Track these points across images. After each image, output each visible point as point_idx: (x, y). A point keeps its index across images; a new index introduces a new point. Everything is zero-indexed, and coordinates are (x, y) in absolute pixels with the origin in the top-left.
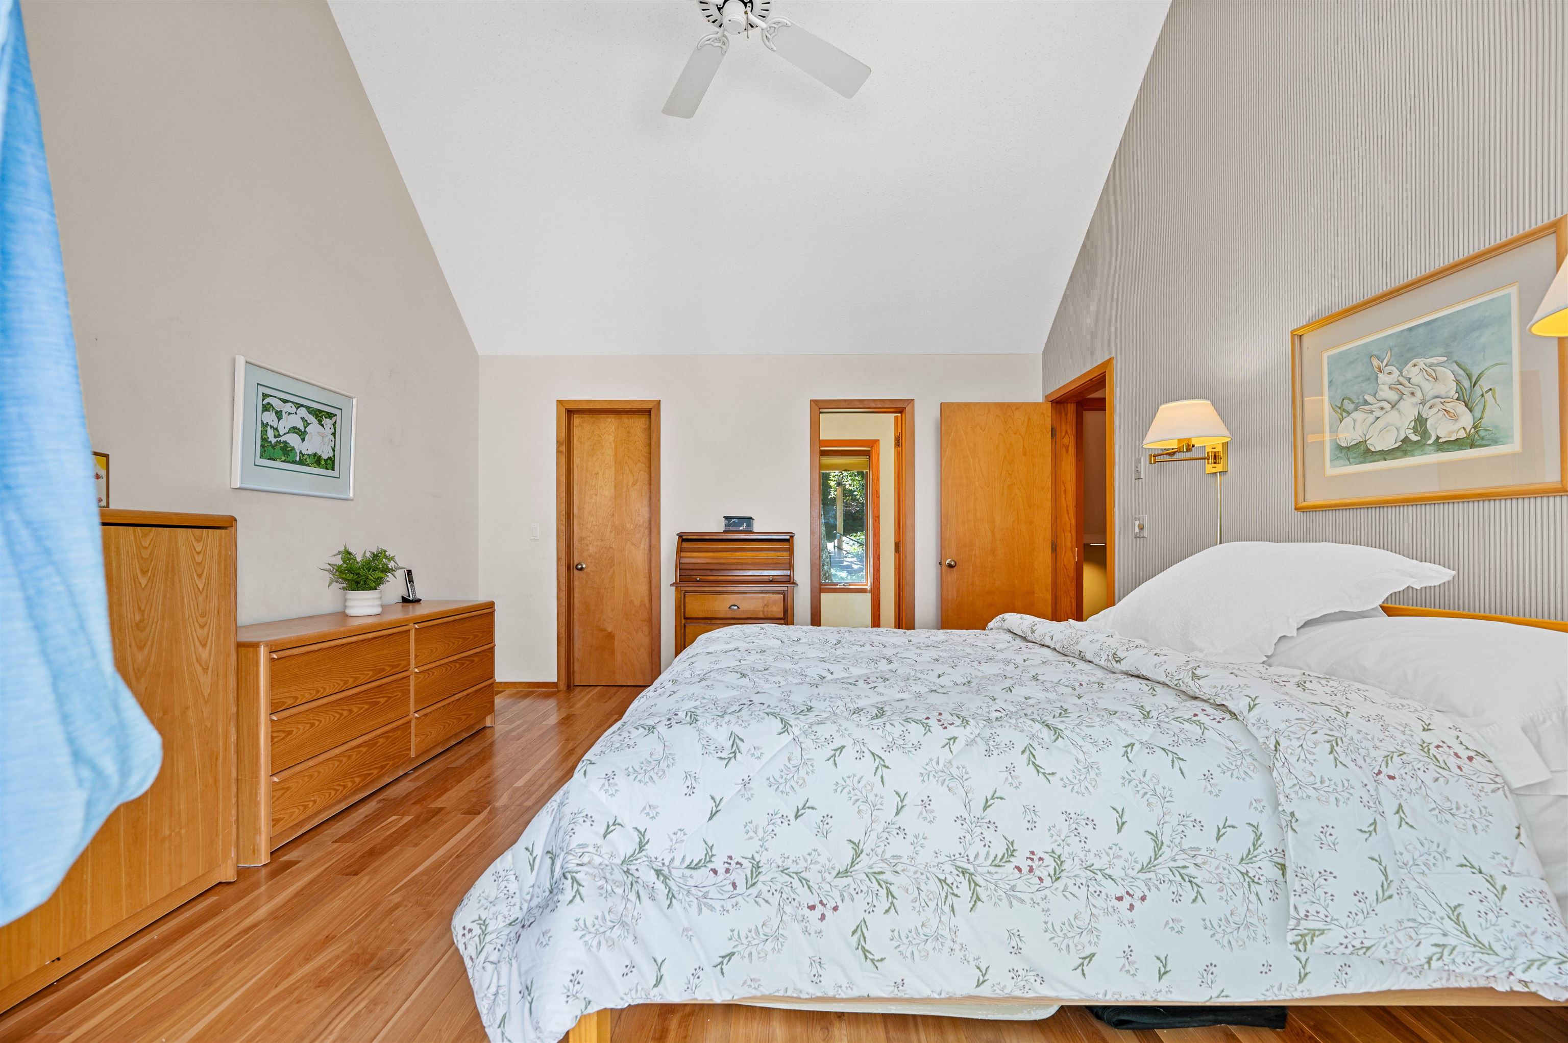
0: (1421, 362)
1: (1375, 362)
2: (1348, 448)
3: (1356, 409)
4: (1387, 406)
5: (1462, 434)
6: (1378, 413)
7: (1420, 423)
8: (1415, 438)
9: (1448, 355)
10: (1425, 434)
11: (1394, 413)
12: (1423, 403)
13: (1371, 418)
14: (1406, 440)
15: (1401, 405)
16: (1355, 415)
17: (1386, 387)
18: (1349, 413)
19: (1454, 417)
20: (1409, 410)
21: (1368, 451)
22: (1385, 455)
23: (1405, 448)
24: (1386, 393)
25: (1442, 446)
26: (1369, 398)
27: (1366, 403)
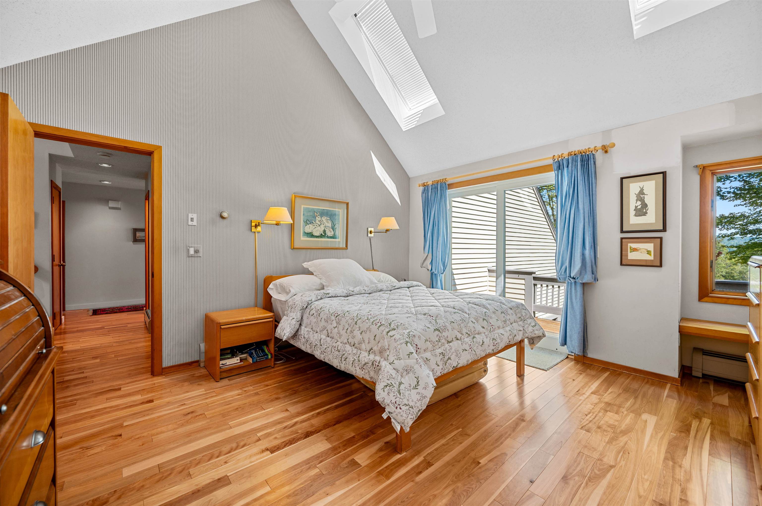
0: (325, 218)
1: (316, 214)
2: (308, 233)
3: (310, 224)
4: (318, 225)
5: (332, 236)
6: (315, 226)
7: (324, 231)
8: (323, 234)
9: (330, 218)
10: (325, 234)
11: (319, 227)
12: (325, 227)
13: (314, 227)
14: (321, 234)
15: (321, 226)
16: (310, 225)
17: (318, 221)
18: (308, 224)
19: (331, 232)
20: (322, 228)
21: (313, 235)
22: (317, 237)
23: (321, 236)
24: (317, 222)
25: (328, 237)
26: (314, 222)
27: (313, 223)
